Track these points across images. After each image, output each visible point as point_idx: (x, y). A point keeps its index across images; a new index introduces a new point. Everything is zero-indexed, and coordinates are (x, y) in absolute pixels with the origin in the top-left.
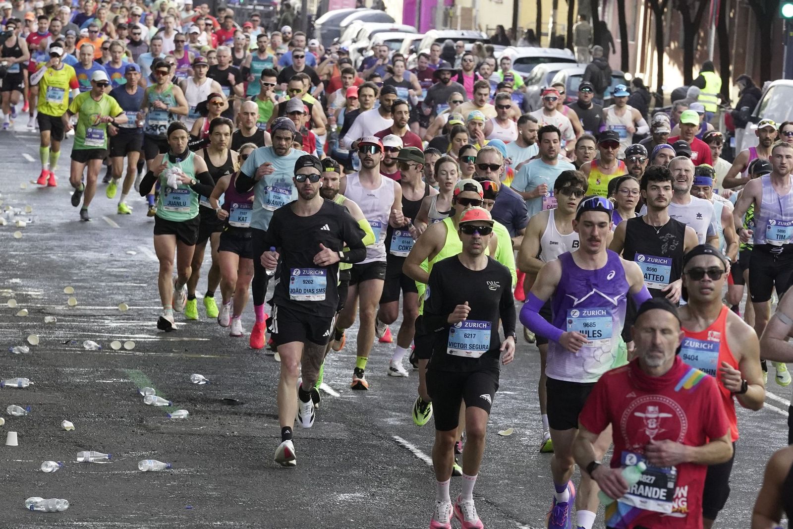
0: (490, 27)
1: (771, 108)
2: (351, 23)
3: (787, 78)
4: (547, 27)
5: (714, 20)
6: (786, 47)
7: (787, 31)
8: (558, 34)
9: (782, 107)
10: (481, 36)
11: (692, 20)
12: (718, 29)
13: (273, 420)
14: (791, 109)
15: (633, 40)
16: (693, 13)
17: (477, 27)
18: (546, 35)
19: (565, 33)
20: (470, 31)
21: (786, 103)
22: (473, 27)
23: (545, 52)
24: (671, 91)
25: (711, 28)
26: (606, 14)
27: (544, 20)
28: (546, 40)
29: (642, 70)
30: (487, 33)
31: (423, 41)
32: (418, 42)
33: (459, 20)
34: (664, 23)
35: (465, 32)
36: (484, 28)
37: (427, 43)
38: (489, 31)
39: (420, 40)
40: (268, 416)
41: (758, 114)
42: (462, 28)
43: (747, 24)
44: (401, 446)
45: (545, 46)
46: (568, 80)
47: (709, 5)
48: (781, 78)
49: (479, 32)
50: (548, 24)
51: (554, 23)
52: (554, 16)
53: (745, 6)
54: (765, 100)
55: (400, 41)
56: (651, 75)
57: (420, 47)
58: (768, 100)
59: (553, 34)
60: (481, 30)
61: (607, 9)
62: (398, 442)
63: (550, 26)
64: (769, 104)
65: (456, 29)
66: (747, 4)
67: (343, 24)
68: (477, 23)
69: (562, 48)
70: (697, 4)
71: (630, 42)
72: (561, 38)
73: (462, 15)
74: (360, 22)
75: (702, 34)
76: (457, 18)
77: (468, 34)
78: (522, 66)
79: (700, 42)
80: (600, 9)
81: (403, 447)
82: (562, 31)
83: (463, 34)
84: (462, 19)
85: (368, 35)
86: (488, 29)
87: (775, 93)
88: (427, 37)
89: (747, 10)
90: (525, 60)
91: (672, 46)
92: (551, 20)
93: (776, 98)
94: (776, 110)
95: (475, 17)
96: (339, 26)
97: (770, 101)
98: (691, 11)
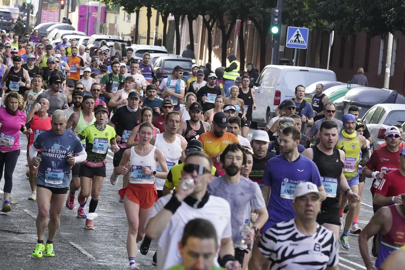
0: (123, 34)
1: (265, 79)
2: (52, 30)
3: (273, 64)
4: (153, 35)
5: (237, 34)
6: (273, 48)
7: (274, 40)
8: (158, 39)
9: (270, 79)
10: (119, 38)
11: (226, 33)
12: (239, 38)
13: (8, 233)
14: (275, 79)
15: (196, 43)
16: (227, 30)
17: (117, 34)
18: (152, 39)
19: (162, 38)
20: (113, 36)
21: (273, 77)
22: (115, 34)
23: (152, 47)
24: (215, 69)
25: (236, 37)
26: (183, 29)
27: (151, 31)
28: (152, 41)
29: (201, 58)
30: (122, 37)
31: (89, 40)
32: (86, 40)
33: (108, 30)
34: (212, 36)
35: (111, 36)
36: (121, 35)
37: (91, 41)
38: (123, 36)
39: (88, 39)
40: (5, 231)
41: (259, 81)
42: (109, 34)
43: (253, 36)
44: (74, 247)
45: (152, 44)
46: (163, 62)
47: (235, 26)
48: (270, 64)
49: (118, 36)
50: (153, 33)
51: (157, 33)
52: (157, 29)
53: (253, 27)
54: (262, 75)
55: (78, 40)
56: (205, 61)
57: (88, 43)
58: (264, 75)
59: (156, 38)
60: (119, 36)
61: (183, 27)
62: (73, 246)
63: (155, 34)
64: (264, 76)
65: (106, 35)
66: (254, 26)
67: (48, 30)
68: (117, 31)
69: (160, 45)
70: (229, 25)
71: (195, 44)
72: (160, 40)
73: (109, 28)
74: (57, 29)
75: (231, 42)
76: (107, 29)
77: (112, 37)
78: (140, 54)
79: (230, 45)
80: (180, 26)
81: (75, 248)
82: (160, 36)
83: (110, 37)
84: (109, 30)
85: (61, 36)
86: (122, 35)
87: (267, 72)
88: (91, 38)
89: (254, 29)
90: (141, 51)
91: (216, 47)
92: (155, 31)
93: (268, 74)
94: (267, 80)
95: (116, 28)
96: (46, 31)
97: (265, 75)
98: (226, 29)
